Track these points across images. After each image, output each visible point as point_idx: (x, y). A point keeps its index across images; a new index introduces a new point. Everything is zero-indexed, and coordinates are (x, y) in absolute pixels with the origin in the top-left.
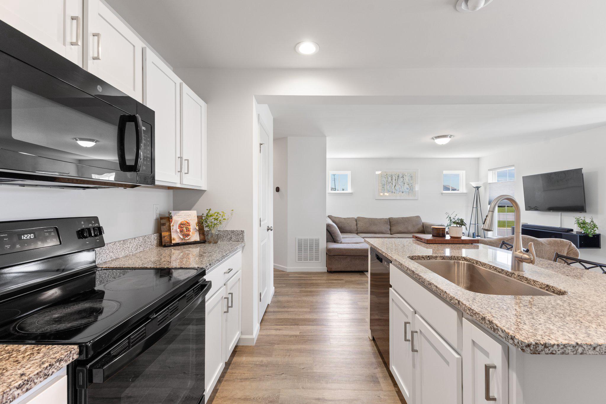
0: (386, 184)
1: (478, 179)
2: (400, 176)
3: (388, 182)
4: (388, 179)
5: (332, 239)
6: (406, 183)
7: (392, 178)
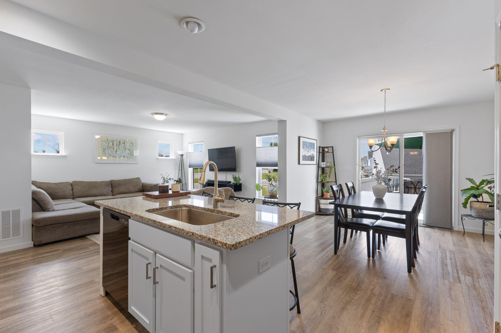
0: (107, 148)
1: (182, 149)
2: (122, 142)
3: (109, 147)
4: (109, 144)
5: (40, 208)
6: (127, 149)
7: (113, 143)
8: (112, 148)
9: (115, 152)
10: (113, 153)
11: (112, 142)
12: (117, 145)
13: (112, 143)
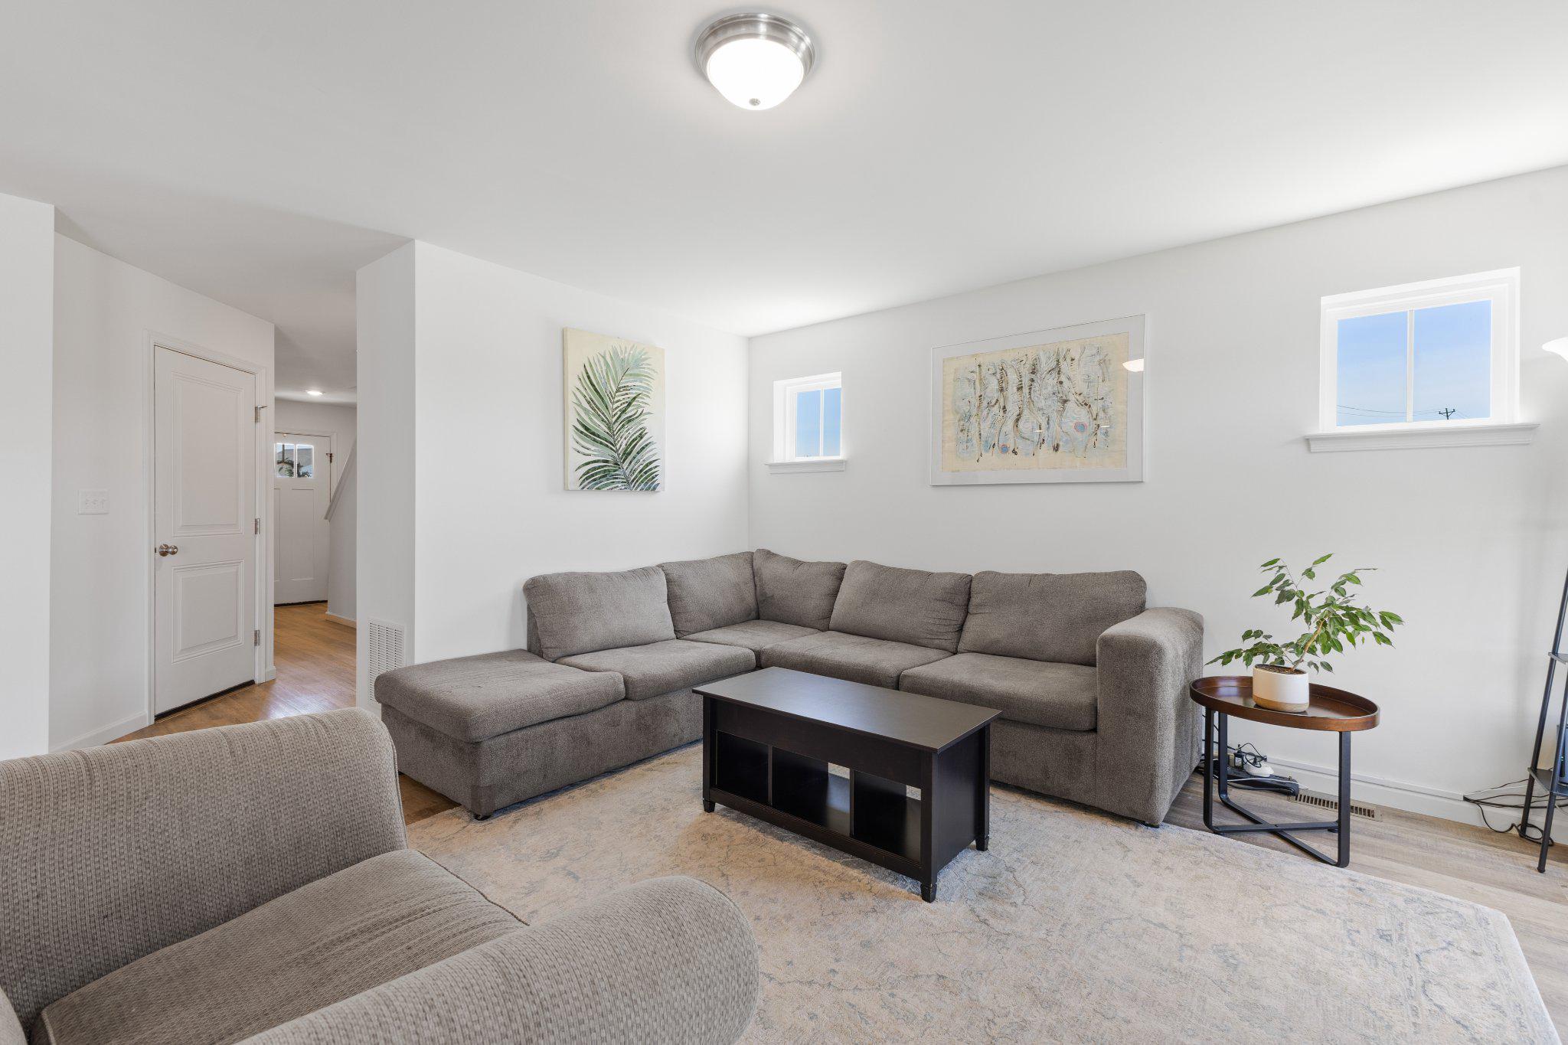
0: (973, 413)
2: (1044, 366)
3: (985, 404)
4: (984, 386)
6: (1072, 398)
7: (1001, 381)
8: (996, 409)
9: (1010, 423)
10: (1004, 429)
11: (998, 376)
12: (1020, 388)
13: (996, 382)
